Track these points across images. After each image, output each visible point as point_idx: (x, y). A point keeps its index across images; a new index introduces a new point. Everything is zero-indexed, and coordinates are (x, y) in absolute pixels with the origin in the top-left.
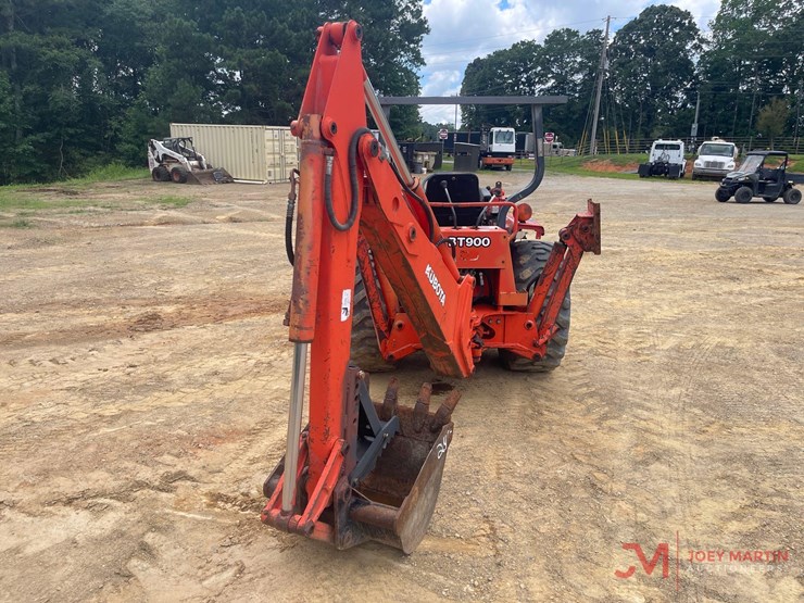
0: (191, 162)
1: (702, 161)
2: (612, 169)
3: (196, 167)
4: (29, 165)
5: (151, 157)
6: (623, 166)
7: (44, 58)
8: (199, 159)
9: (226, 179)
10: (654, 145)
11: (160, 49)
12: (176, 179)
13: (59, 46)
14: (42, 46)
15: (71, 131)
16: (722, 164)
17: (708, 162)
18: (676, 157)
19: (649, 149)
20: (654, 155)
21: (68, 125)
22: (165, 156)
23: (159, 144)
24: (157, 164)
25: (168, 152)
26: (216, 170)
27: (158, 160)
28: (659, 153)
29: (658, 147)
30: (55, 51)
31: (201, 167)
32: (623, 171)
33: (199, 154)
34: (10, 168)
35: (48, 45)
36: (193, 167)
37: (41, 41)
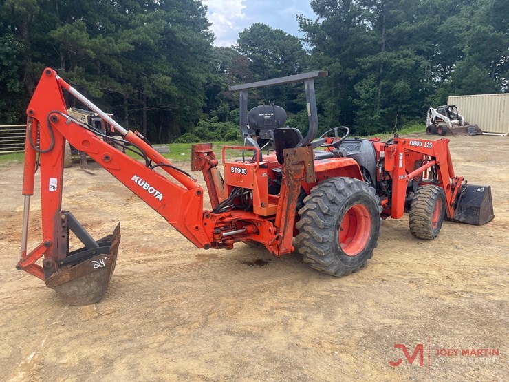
0: (453, 122)
3: (457, 124)
4: (378, 126)
5: (429, 119)
7: (394, 65)
8: (460, 119)
9: (478, 132)
11: (466, 48)
12: (440, 132)
13: (405, 56)
14: (395, 58)
15: (404, 106)
21: (404, 102)
22: (437, 118)
23: (434, 111)
24: (431, 123)
25: (439, 115)
26: (471, 126)
27: (432, 121)
30: (402, 60)
31: (460, 124)
33: (460, 116)
34: (368, 128)
35: (399, 57)
36: (453, 125)
37: (394, 55)
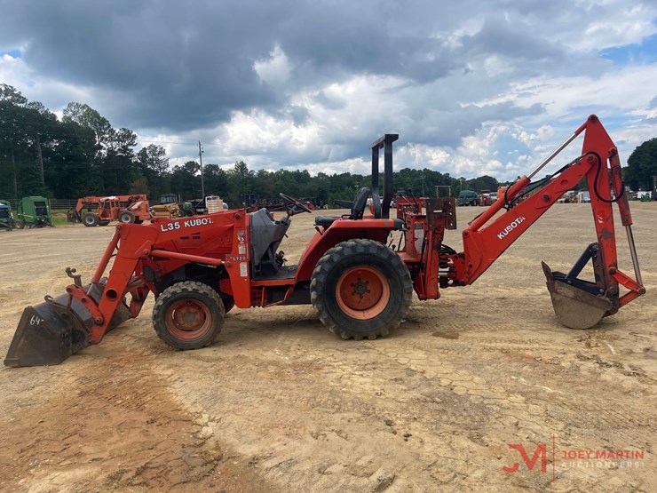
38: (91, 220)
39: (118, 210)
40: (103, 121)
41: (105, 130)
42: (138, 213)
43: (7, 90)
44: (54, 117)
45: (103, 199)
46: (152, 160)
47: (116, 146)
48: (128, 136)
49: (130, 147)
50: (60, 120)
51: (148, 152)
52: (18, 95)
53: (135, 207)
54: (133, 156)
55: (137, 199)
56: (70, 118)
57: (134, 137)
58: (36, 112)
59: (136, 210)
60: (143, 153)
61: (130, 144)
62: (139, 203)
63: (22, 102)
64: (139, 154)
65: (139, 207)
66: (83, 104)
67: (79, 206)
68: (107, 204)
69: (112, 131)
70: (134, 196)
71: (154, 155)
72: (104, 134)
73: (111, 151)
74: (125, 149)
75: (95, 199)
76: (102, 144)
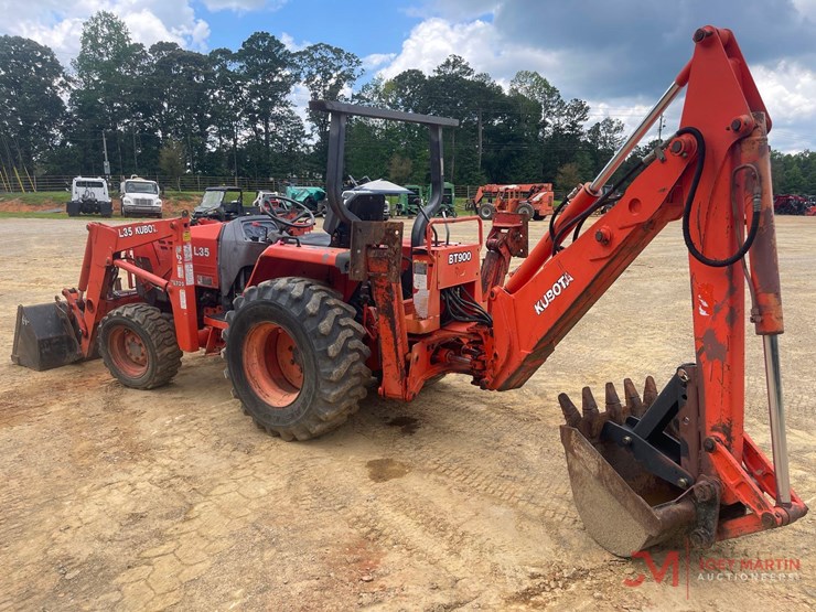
1: (130, 198)
2: (25, 209)
6: (39, 205)
10: (74, 182)
16: (150, 201)
17: (137, 200)
18: (101, 195)
19: (70, 187)
20: (77, 194)
28: (82, 190)
29: (79, 184)
32: (39, 211)
38: (487, 212)
39: (518, 202)
40: (552, 92)
41: (554, 102)
42: (538, 207)
43: (456, 61)
44: (499, 88)
45: (502, 188)
46: (605, 139)
47: (564, 122)
48: (581, 109)
49: (580, 123)
50: (507, 94)
51: (601, 128)
52: (466, 67)
53: (537, 198)
54: (582, 134)
55: (540, 189)
56: (516, 90)
57: (588, 108)
58: (483, 84)
59: (537, 202)
60: (595, 130)
61: (580, 119)
62: (541, 194)
63: (469, 74)
64: (589, 132)
65: (541, 199)
66: (532, 72)
67: (479, 195)
68: (506, 194)
69: (562, 103)
70: (537, 185)
71: (609, 131)
72: (552, 107)
73: (557, 128)
74: (574, 124)
75: (495, 188)
76: (547, 120)
